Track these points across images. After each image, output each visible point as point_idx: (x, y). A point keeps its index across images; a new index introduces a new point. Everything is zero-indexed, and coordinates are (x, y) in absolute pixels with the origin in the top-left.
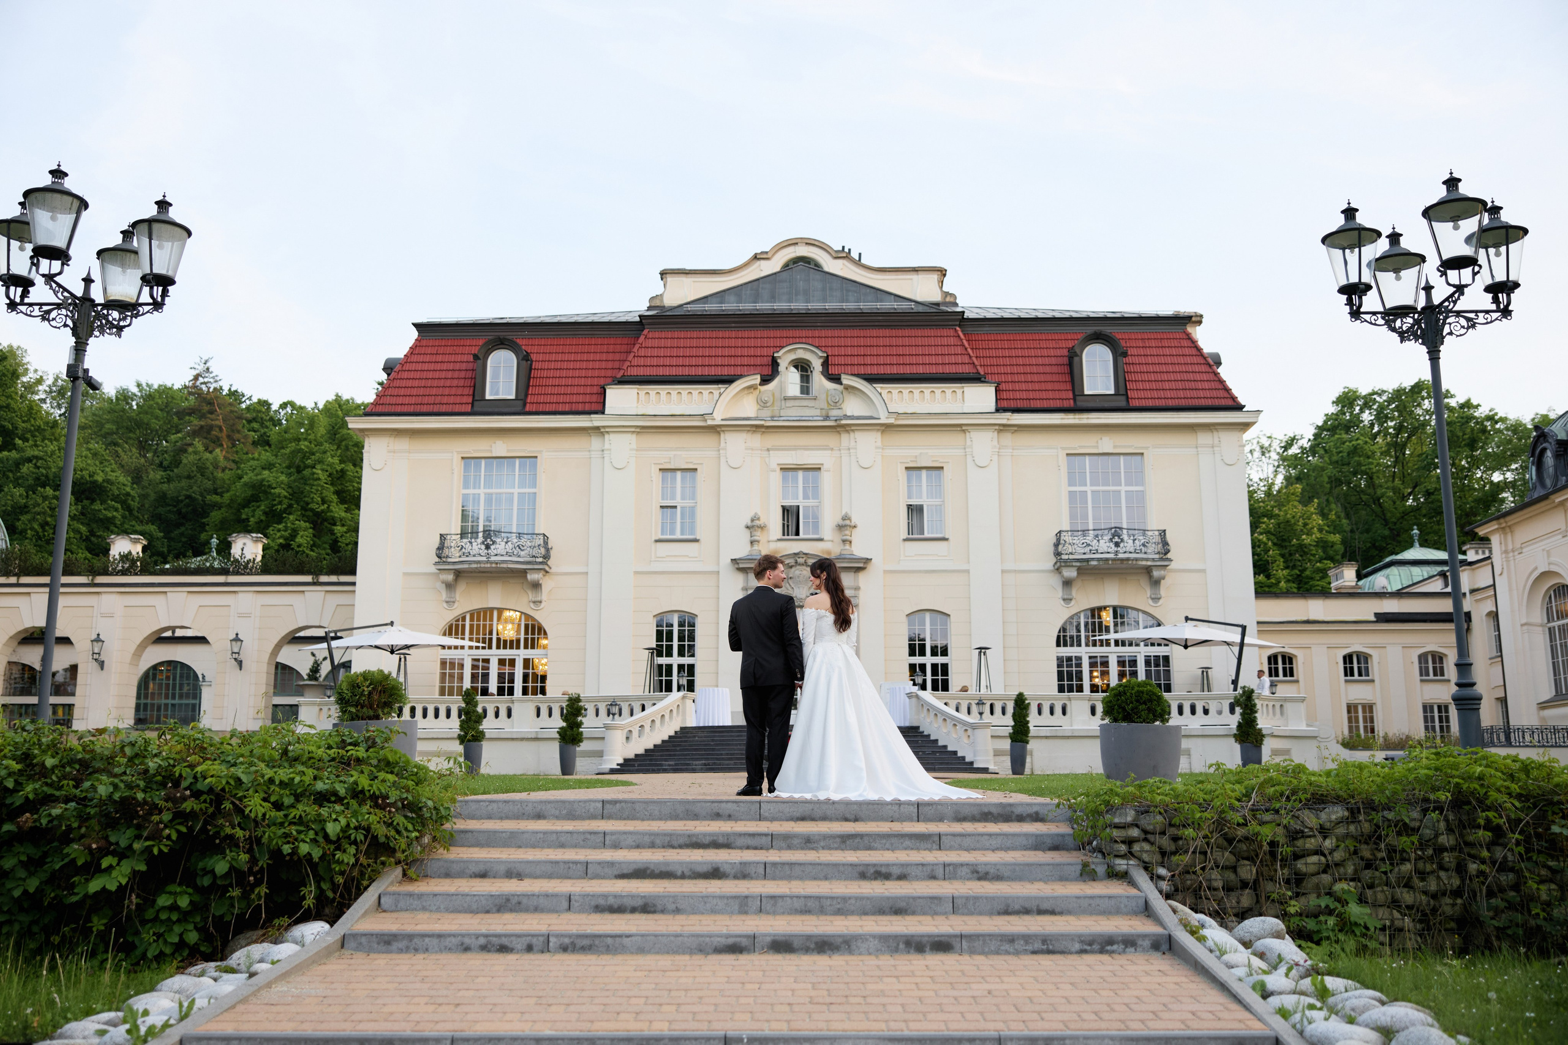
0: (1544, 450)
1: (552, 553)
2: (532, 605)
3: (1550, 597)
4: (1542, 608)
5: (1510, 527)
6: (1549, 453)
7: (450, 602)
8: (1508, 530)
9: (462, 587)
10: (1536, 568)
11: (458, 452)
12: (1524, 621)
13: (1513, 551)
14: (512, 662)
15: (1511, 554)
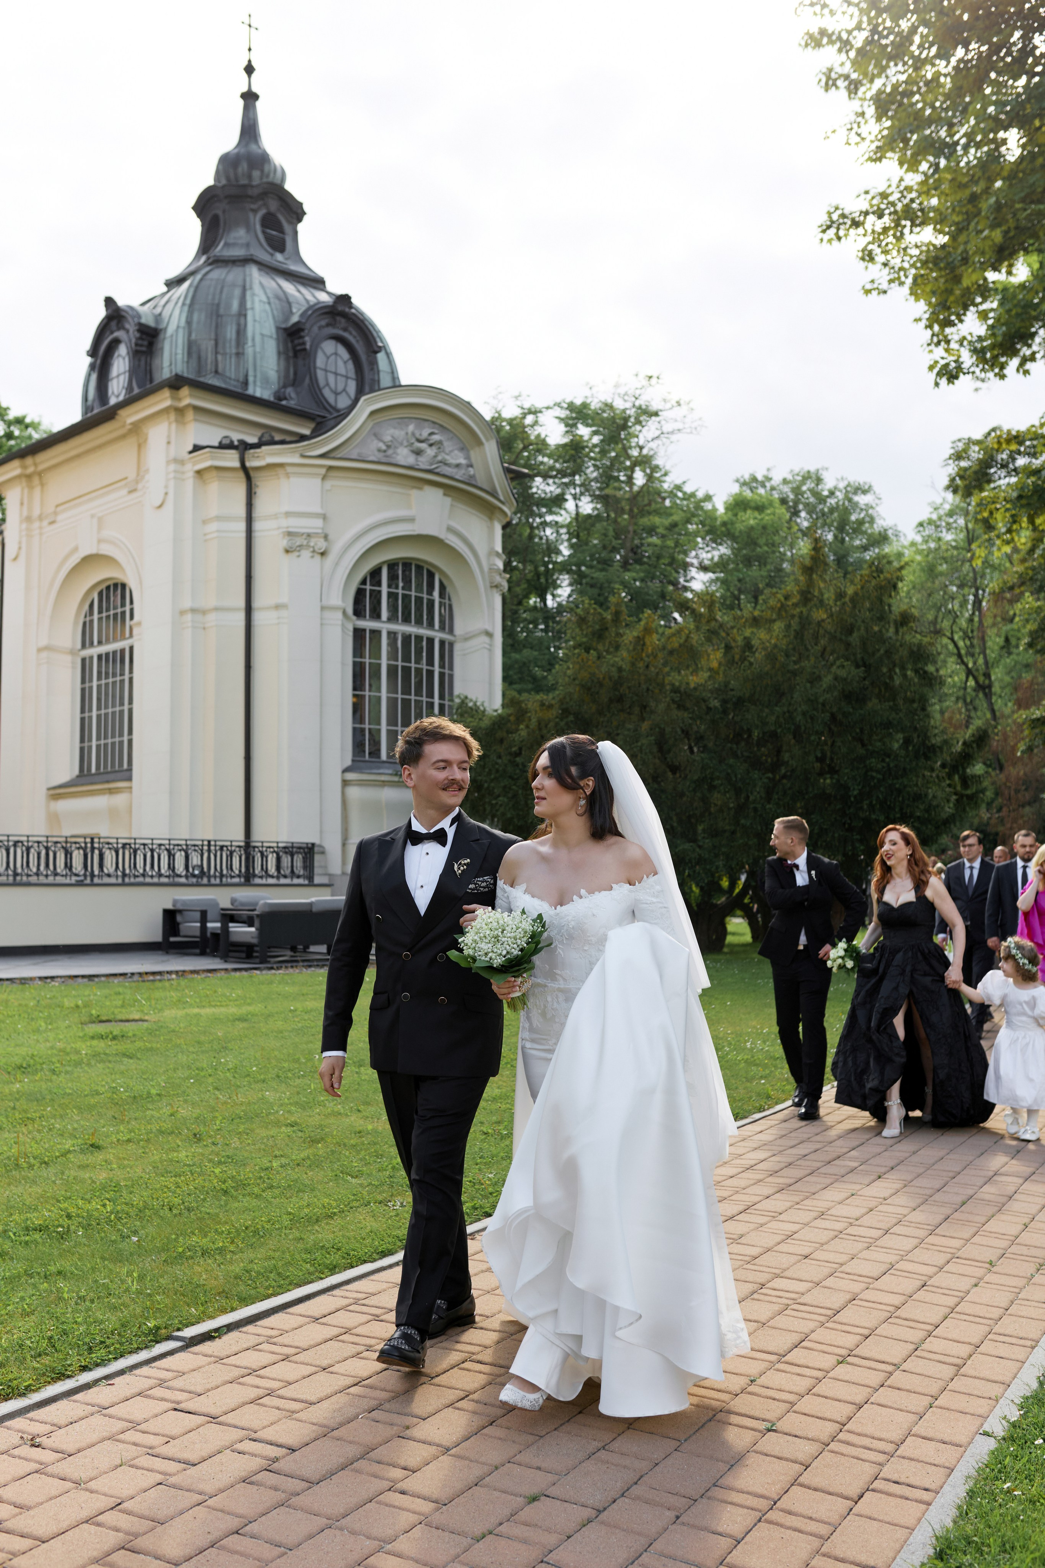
0: (116, 342)
3: (91, 605)
4: (76, 623)
5: (40, 474)
6: (122, 350)
8: (36, 480)
10: (76, 549)
12: (43, 642)
13: (40, 518)
15: (36, 524)
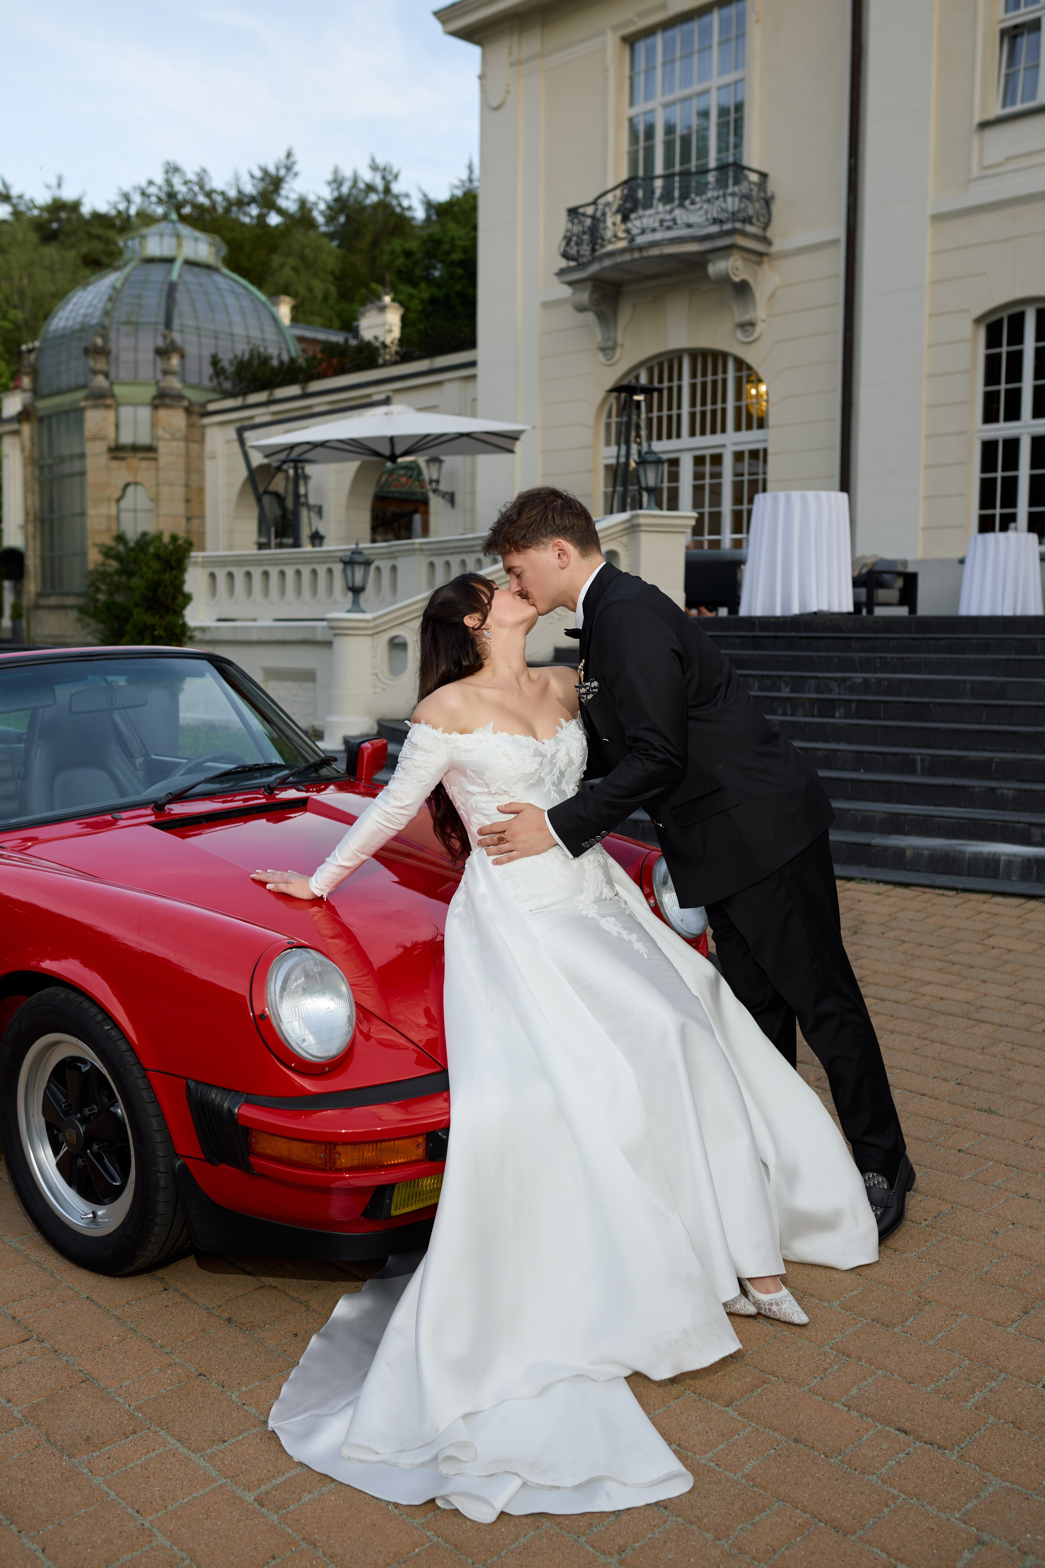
1: (776, 208)
2: (739, 335)
7: (608, 349)
9: (625, 314)
11: (615, 28)
14: (717, 459)
